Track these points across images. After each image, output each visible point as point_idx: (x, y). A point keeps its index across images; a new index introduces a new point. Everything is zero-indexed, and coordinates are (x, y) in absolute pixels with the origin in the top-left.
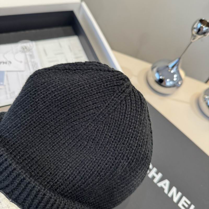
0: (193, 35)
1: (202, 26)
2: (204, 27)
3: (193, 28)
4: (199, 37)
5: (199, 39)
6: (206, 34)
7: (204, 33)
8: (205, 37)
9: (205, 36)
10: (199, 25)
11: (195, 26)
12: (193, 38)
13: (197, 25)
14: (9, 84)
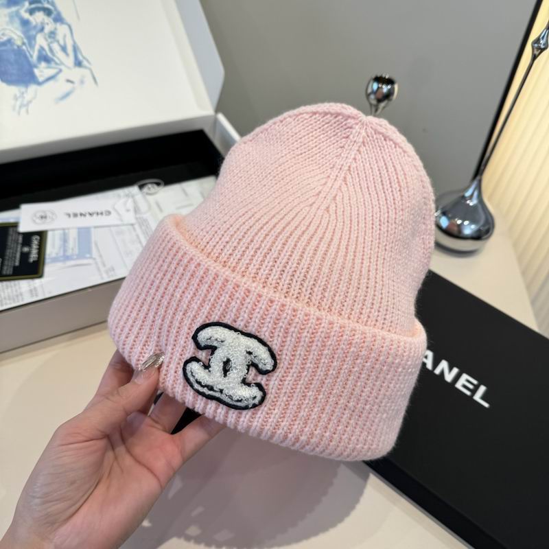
0: (371, 105)
1: (380, 86)
2: (384, 86)
3: (368, 95)
4: (382, 105)
5: (384, 107)
6: (391, 98)
7: (388, 96)
8: (390, 103)
9: (390, 100)
10: (375, 86)
11: (369, 91)
12: (374, 109)
13: (372, 86)
14: (101, 256)
